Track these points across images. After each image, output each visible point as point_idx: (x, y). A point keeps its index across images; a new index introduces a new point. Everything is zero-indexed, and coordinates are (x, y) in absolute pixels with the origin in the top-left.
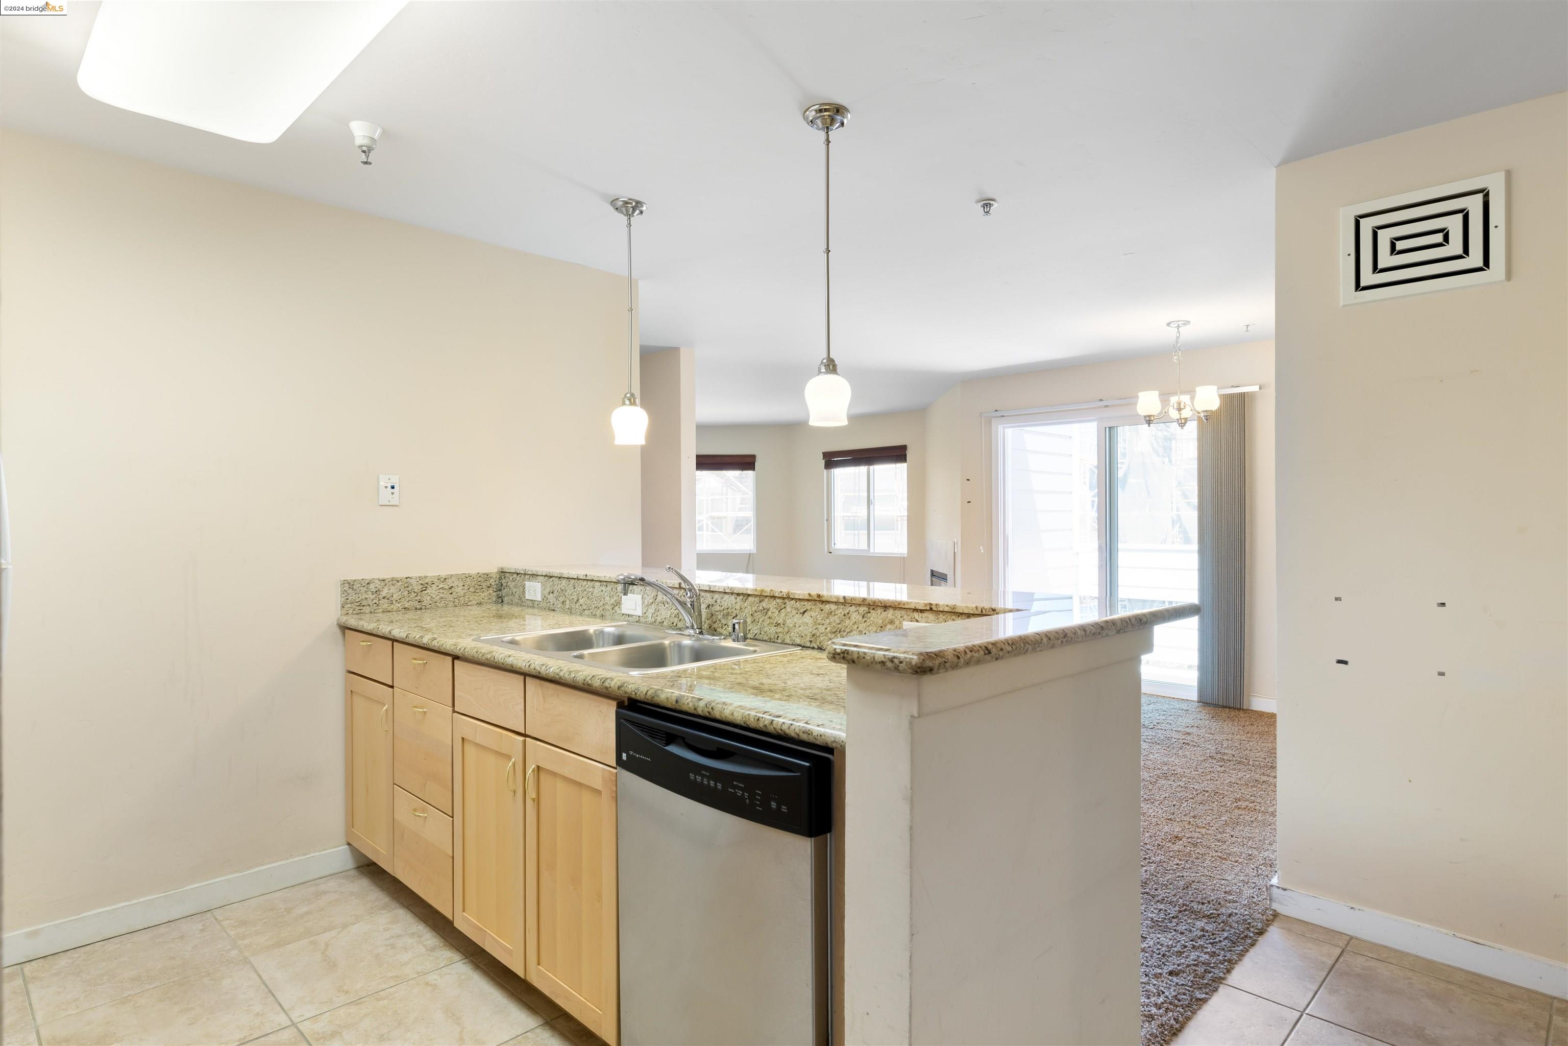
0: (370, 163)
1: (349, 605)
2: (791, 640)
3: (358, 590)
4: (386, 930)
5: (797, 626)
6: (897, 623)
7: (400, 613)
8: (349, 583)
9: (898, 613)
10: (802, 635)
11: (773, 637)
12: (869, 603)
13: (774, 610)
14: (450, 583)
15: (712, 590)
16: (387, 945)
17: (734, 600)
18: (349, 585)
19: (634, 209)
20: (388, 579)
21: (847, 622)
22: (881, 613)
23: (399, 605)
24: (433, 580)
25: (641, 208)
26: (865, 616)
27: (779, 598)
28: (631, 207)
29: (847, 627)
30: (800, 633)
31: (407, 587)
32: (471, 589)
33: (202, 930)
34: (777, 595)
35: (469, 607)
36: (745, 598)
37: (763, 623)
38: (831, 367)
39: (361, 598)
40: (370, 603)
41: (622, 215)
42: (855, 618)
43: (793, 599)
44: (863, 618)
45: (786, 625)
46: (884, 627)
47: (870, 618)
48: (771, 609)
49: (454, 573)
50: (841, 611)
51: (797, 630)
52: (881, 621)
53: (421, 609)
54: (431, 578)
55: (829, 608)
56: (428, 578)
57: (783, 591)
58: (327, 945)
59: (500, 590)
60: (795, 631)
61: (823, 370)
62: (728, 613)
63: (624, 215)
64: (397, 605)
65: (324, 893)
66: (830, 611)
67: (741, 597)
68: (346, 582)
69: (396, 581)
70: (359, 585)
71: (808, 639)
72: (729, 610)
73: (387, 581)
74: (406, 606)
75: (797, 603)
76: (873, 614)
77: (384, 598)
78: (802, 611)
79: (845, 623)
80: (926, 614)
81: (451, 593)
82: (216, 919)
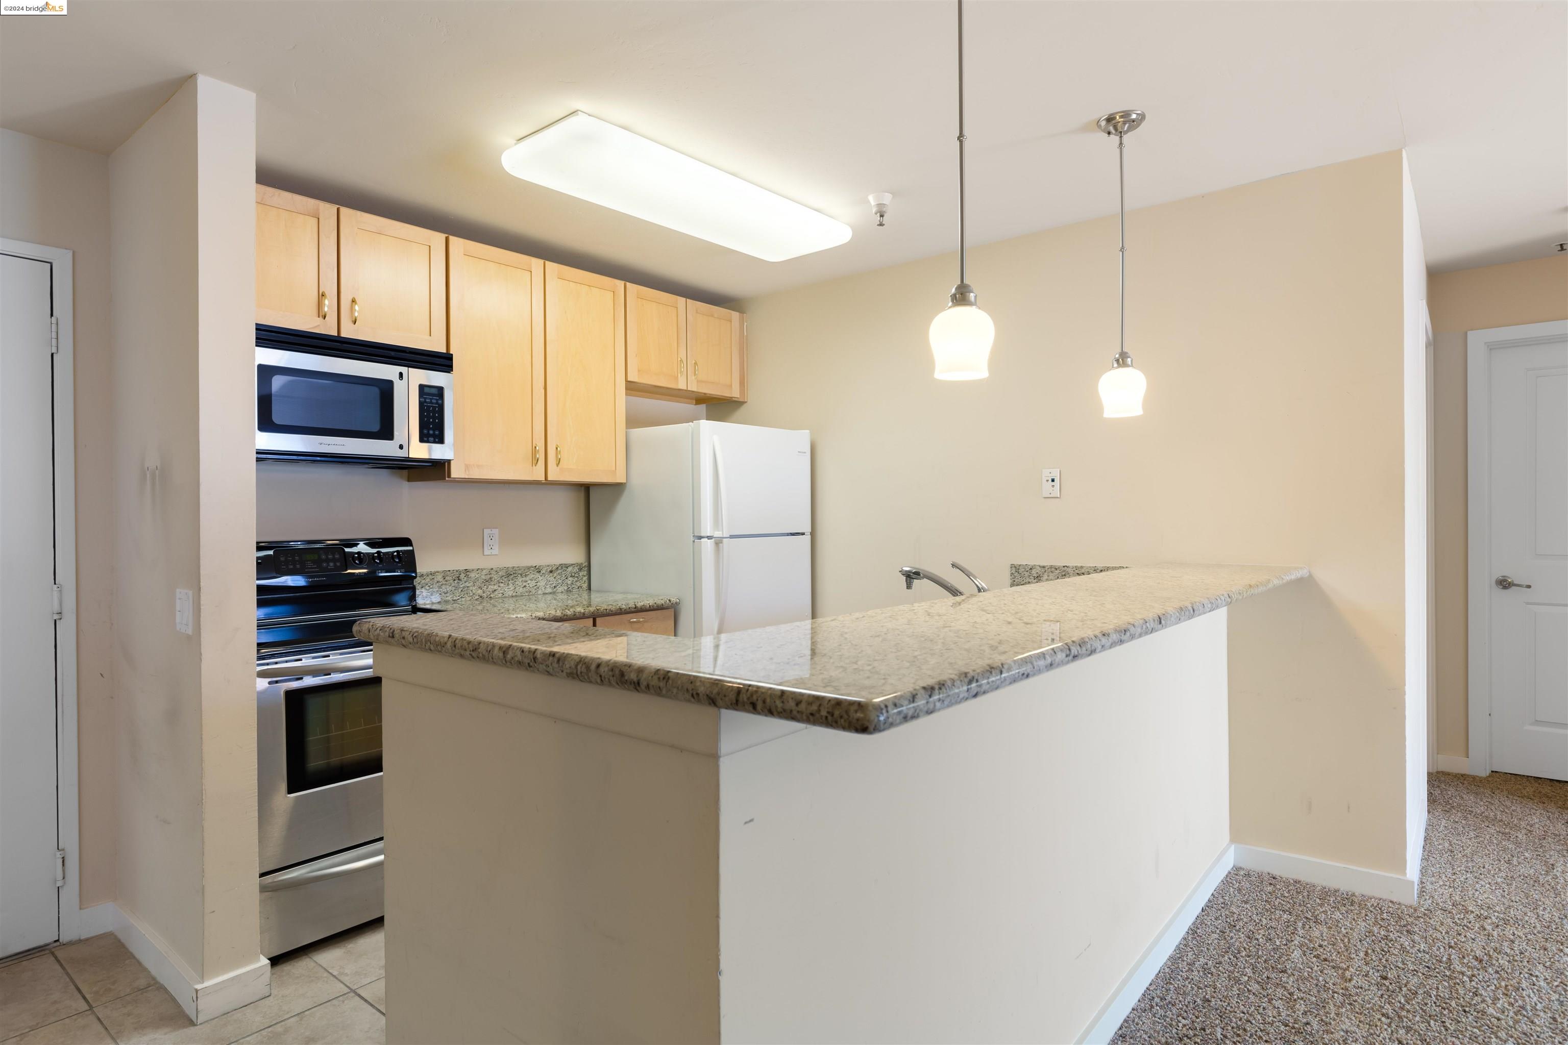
8: (1016, 567)
18: (1015, 569)
20: (1047, 566)
24: (1089, 571)
39: (1025, 581)
41: (1112, 136)
54: (1087, 568)
56: (1085, 568)
63: (1114, 134)
68: (1013, 566)
70: (1023, 570)
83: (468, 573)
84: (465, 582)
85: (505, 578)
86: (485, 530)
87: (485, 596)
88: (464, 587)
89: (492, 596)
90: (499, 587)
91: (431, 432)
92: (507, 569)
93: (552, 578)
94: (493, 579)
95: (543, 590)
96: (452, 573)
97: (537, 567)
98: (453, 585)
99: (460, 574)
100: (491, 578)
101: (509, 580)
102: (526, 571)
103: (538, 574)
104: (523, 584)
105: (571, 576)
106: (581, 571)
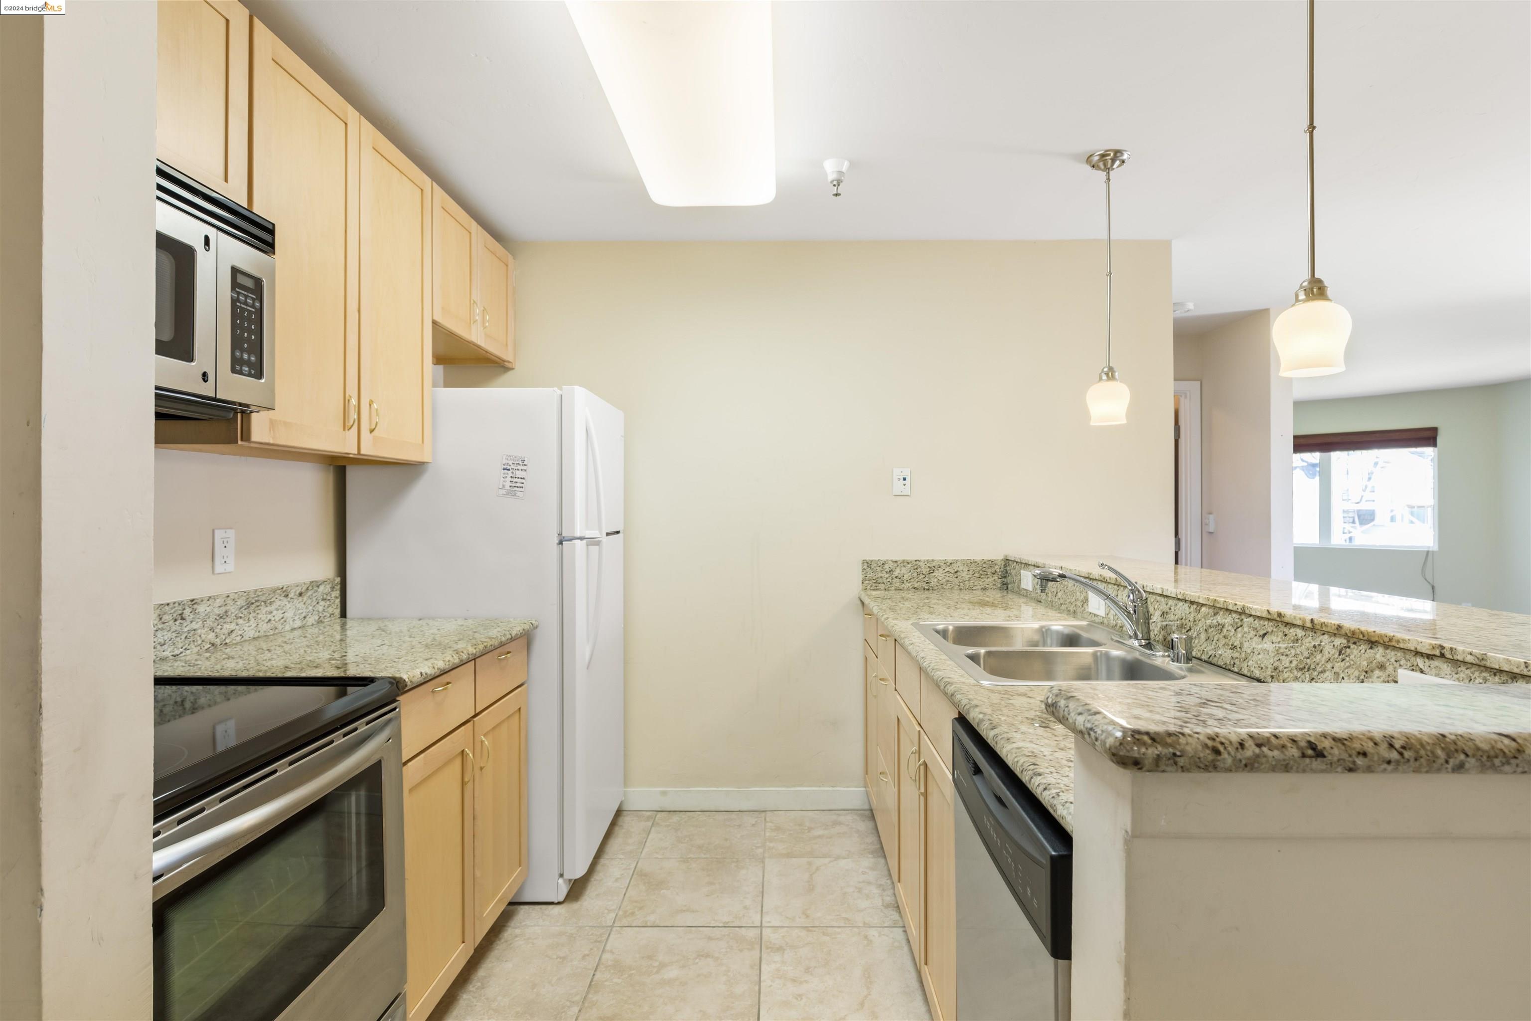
0: (840, 195)
1: (867, 582)
2: (1249, 670)
3: (875, 569)
4: (864, 873)
5: (1256, 653)
6: (1390, 669)
7: (910, 592)
8: (868, 563)
9: (1392, 655)
10: (1262, 665)
11: (1228, 662)
12: (1346, 633)
13: (1230, 628)
14: (955, 567)
15: (1164, 594)
16: (856, 887)
17: (1187, 608)
18: (868, 565)
19: (1113, 161)
21: (1319, 657)
22: (1366, 651)
23: (909, 585)
24: (940, 563)
25: (1121, 158)
26: (1343, 652)
27: (1236, 612)
28: (1111, 159)
29: (1318, 664)
30: (1259, 663)
31: (917, 569)
32: (977, 575)
33: (753, 825)
34: (1230, 607)
35: (974, 592)
36: (1198, 608)
37: (1218, 643)
38: (1315, 290)
39: (877, 576)
40: (885, 581)
41: (1101, 172)
42: (1329, 653)
43: (1251, 615)
44: (1340, 655)
45: (1243, 650)
46: (1370, 673)
47: (1349, 656)
48: (1226, 626)
49: (960, 559)
50: (1309, 642)
51: (1255, 658)
52: (1365, 663)
53: (929, 589)
54: (938, 562)
55: (1294, 634)
56: (936, 561)
57: (1238, 603)
58: (818, 869)
59: (1005, 577)
60: (1254, 659)
61: (1302, 296)
62: (1182, 624)
63: (1103, 170)
64: (908, 584)
65: (840, 823)
66: (1296, 637)
67: (1195, 606)
68: (865, 561)
69: (905, 563)
70: (876, 565)
71: (1269, 673)
72: (1183, 620)
73: (899, 562)
74: (915, 586)
75: (1256, 622)
76: (1354, 651)
77: (896, 577)
78: (1262, 633)
79: (1315, 657)
80: (1436, 663)
81: (957, 577)
82: (765, 819)
83: (195, 606)
84: (191, 622)
85: (245, 609)
86: (217, 532)
87: (219, 643)
88: (189, 632)
89: (227, 641)
90: (237, 625)
91: (245, 356)
92: (248, 595)
93: (301, 605)
94: (230, 613)
95: (291, 623)
96: (172, 609)
97: (284, 589)
98: (174, 628)
99: (184, 609)
100: (226, 612)
101: (250, 613)
102: (271, 596)
103: (285, 600)
104: (267, 617)
105: (324, 599)
106: (333, 591)
